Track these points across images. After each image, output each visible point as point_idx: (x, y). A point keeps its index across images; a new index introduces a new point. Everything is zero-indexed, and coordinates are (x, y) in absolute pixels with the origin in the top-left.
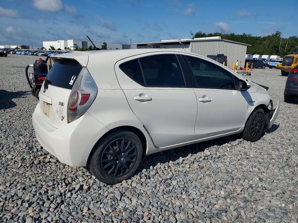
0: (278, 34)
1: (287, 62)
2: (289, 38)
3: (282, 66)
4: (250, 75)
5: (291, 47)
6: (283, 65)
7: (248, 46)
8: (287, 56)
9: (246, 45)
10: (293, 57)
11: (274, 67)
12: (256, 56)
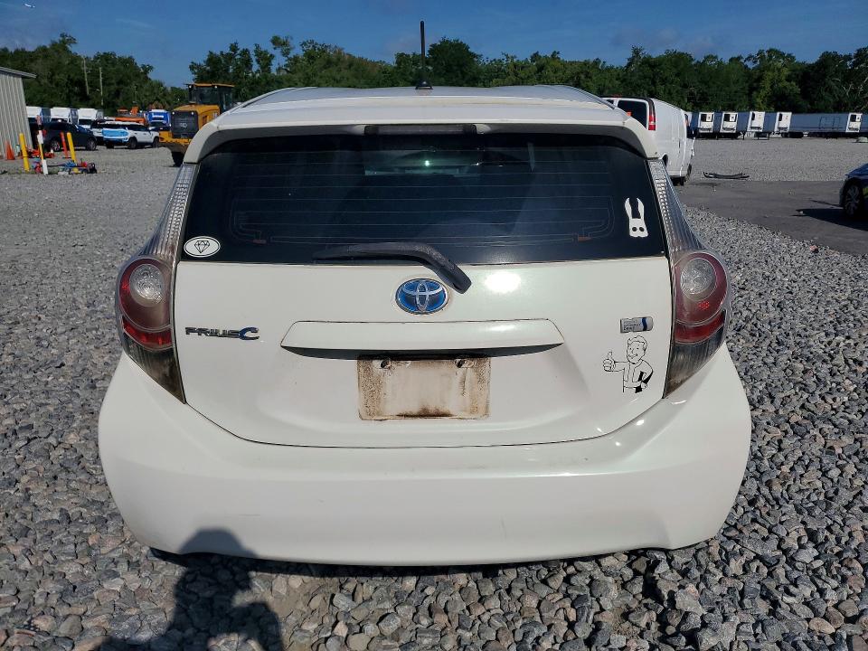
0: (62, 46)
1: (182, 128)
2: (96, 58)
3: (174, 140)
4: (93, 170)
5: (118, 83)
6: (174, 137)
7: (23, 77)
8: (178, 109)
9: (18, 76)
10: (196, 112)
11: (119, 143)
12: (60, 113)
